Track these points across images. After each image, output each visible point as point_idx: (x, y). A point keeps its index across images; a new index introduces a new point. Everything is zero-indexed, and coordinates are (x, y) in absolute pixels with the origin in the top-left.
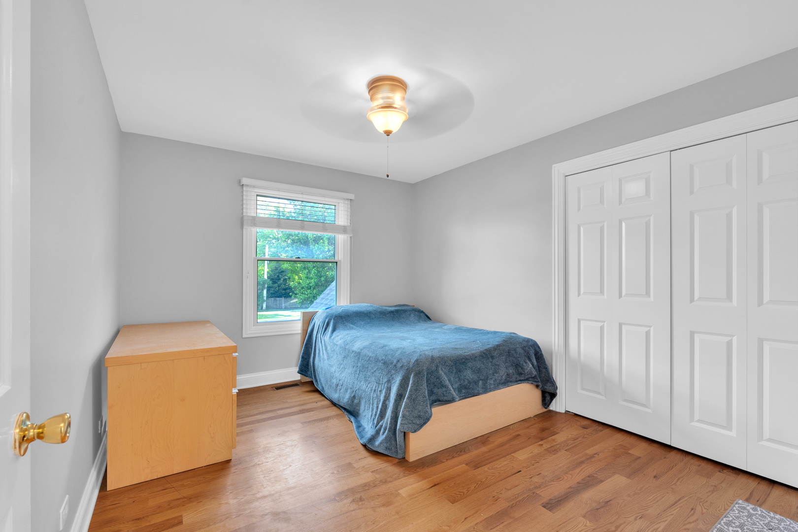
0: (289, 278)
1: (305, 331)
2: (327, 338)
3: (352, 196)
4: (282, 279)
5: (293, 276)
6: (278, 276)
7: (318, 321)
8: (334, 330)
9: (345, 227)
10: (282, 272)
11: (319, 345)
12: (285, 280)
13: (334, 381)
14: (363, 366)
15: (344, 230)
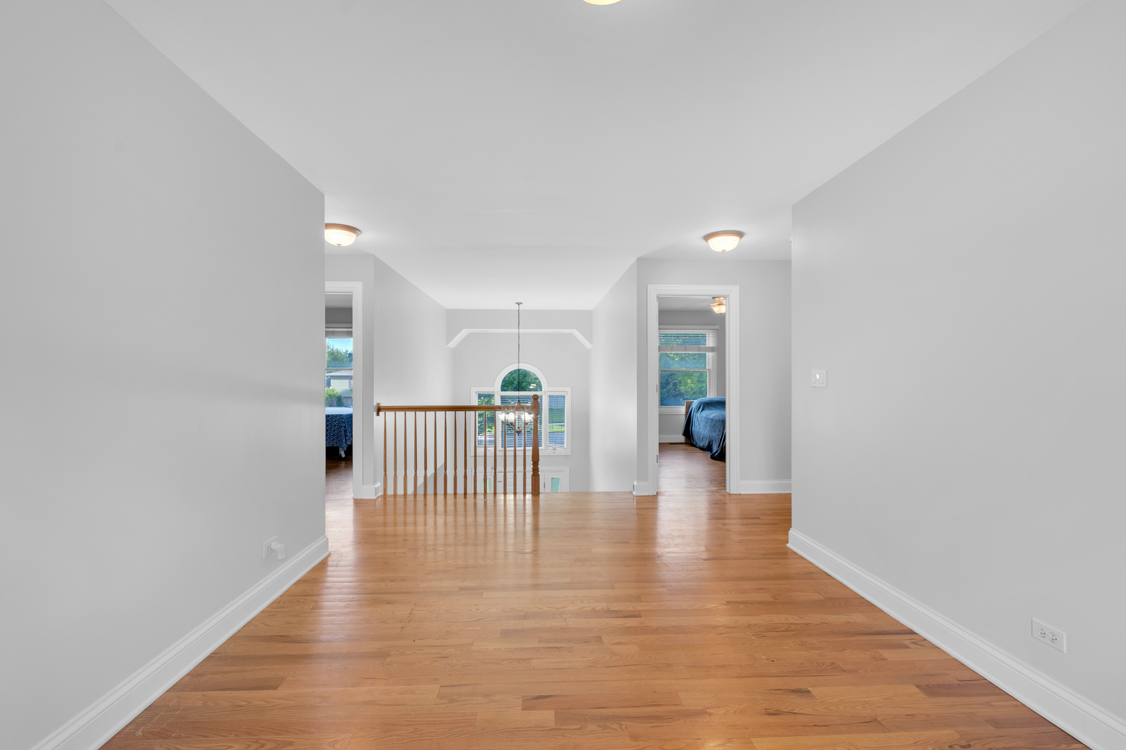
0: (680, 383)
1: (687, 412)
2: (698, 414)
3: (717, 327)
4: (671, 384)
5: (684, 379)
6: (667, 380)
7: (694, 406)
8: (702, 410)
9: (712, 347)
10: (672, 375)
11: (695, 419)
12: (675, 385)
13: (701, 436)
14: (714, 425)
15: (712, 349)
